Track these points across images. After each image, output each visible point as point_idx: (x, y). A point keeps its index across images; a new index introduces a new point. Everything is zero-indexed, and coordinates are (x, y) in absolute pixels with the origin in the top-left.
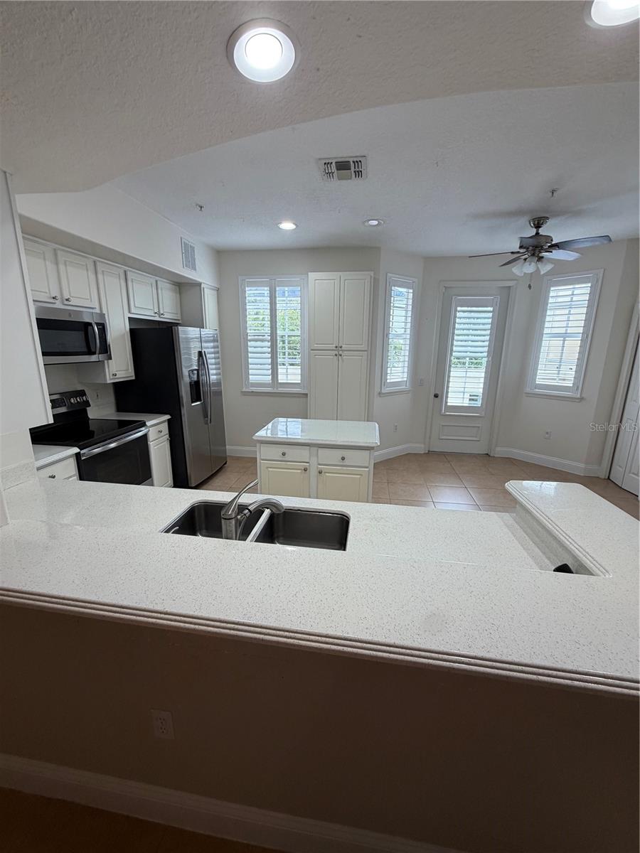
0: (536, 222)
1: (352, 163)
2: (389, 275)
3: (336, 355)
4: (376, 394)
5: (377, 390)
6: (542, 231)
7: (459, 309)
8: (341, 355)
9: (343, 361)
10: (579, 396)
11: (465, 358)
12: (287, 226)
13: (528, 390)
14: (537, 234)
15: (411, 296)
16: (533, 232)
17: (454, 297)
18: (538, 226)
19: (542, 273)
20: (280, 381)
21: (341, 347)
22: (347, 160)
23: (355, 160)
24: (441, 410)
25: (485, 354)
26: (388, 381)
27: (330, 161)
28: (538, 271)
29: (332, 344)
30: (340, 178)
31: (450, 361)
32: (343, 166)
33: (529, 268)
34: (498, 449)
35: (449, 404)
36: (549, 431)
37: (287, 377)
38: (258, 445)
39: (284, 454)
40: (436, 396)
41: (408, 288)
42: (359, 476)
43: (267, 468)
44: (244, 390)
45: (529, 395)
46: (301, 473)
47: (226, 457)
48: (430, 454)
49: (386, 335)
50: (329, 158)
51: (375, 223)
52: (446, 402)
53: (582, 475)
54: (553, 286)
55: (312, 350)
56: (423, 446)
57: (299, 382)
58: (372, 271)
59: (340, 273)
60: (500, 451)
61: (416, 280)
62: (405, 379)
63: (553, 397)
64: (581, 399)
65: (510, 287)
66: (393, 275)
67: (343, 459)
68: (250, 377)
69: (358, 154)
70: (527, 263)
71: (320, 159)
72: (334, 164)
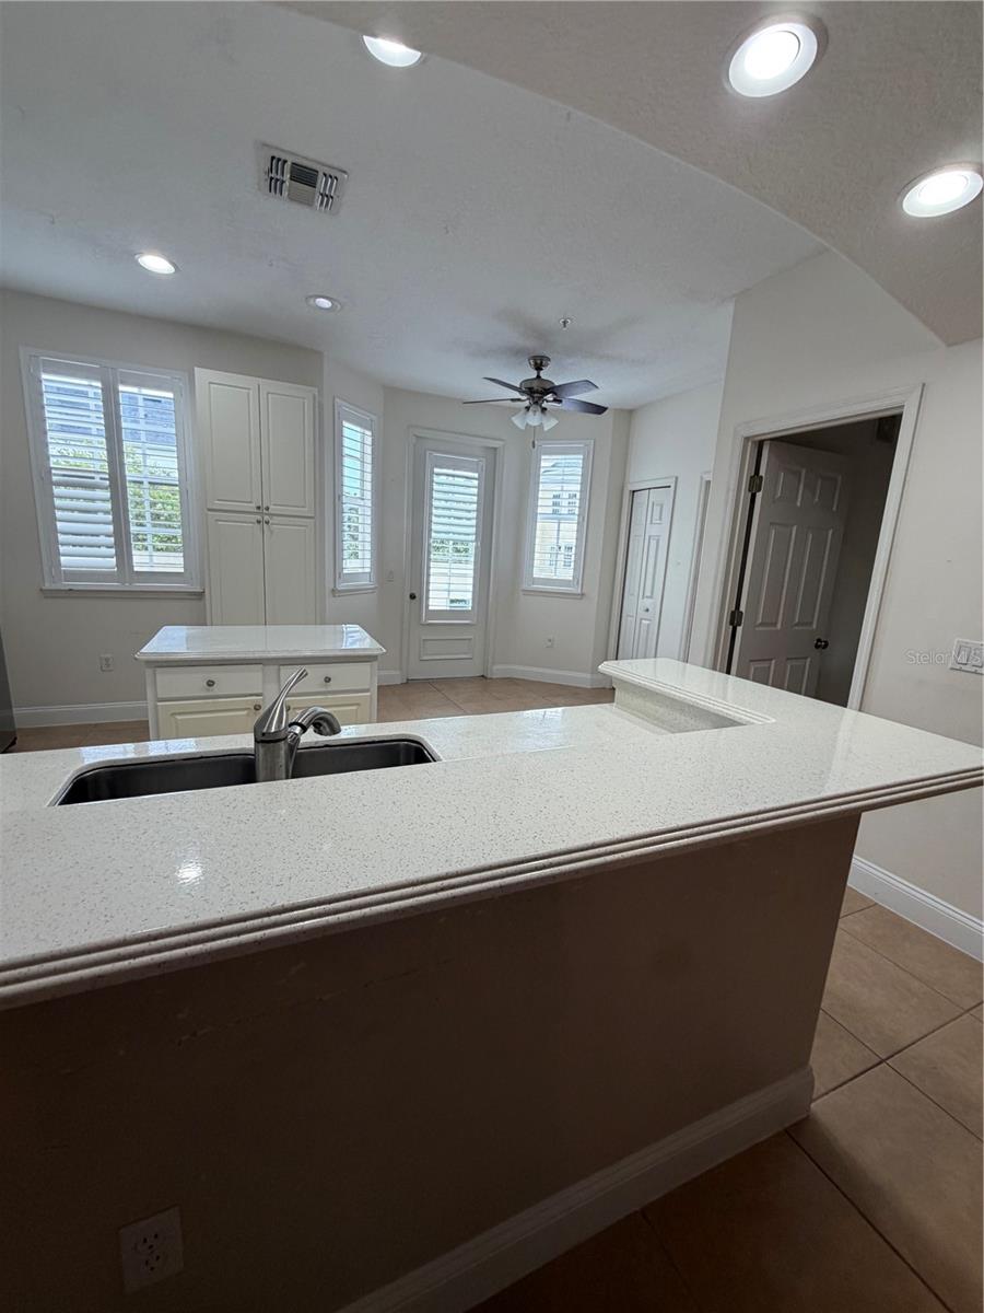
0: (539, 362)
1: (321, 174)
2: (337, 400)
3: (259, 522)
4: (327, 591)
5: (329, 586)
6: (543, 375)
7: (436, 470)
8: (267, 523)
9: (272, 532)
10: (579, 591)
11: (448, 540)
12: (156, 263)
13: (525, 586)
14: (538, 377)
15: (369, 440)
16: (534, 374)
17: (428, 453)
18: (539, 368)
19: (546, 429)
20: (136, 569)
21: (267, 509)
22: (314, 166)
23: (328, 171)
24: (420, 616)
25: (473, 537)
26: (345, 571)
27: (283, 157)
28: (541, 426)
29: (251, 502)
30: (291, 198)
31: (429, 545)
32: (305, 176)
33: (534, 419)
34: (495, 667)
35: (430, 608)
36: (551, 637)
37: (151, 560)
38: (149, 672)
39: (211, 684)
40: (413, 597)
41: (366, 428)
42: (354, 708)
43: (173, 714)
44: (47, 586)
45: (528, 592)
46: (248, 715)
47: (15, 732)
48: (409, 683)
49: (337, 497)
50: (283, 151)
51: (325, 303)
52: (427, 606)
53: (589, 687)
54: (545, 454)
55: (209, 510)
56: (398, 672)
57: (182, 570)
58: (315, 386)
59: (260, 379)
60: (498, 670)
61: (374, 417)
62: (368, 570)
63: (553, 593)
64: (582, 595)
65: (495, 449)
66: (345, 403)
67: (328, 680)
68: (62, 558)
69: (336, 165)
70: (531, 413)
71: (265, 145)
72: (289, 163)
